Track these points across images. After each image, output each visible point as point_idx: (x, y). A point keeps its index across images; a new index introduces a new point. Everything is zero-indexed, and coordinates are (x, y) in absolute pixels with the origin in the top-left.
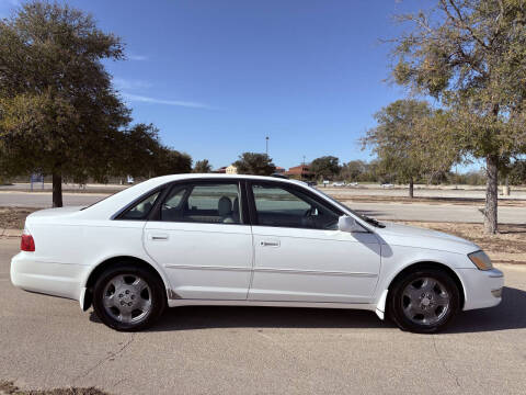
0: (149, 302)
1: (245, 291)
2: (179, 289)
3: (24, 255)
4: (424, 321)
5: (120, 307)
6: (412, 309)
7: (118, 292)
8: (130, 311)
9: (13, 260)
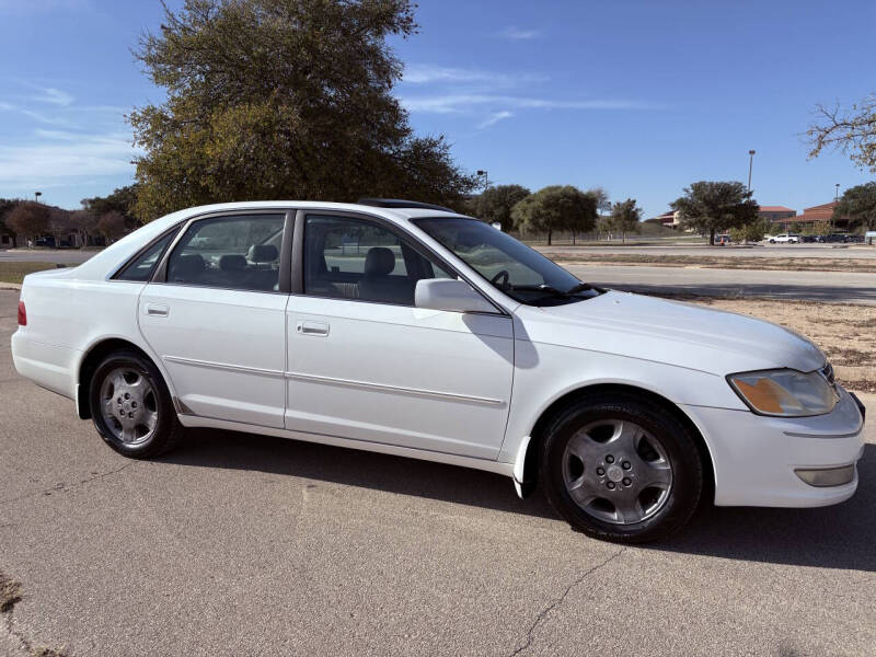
0: (154, 416)
1: (279, 412)
2: (191, 399)
3: (21, 331)
4: (615, 516)
5: (121, 418)
6: (586, 486)
7: (116, 396)
8: (132, 426)
9: (14, 336)
